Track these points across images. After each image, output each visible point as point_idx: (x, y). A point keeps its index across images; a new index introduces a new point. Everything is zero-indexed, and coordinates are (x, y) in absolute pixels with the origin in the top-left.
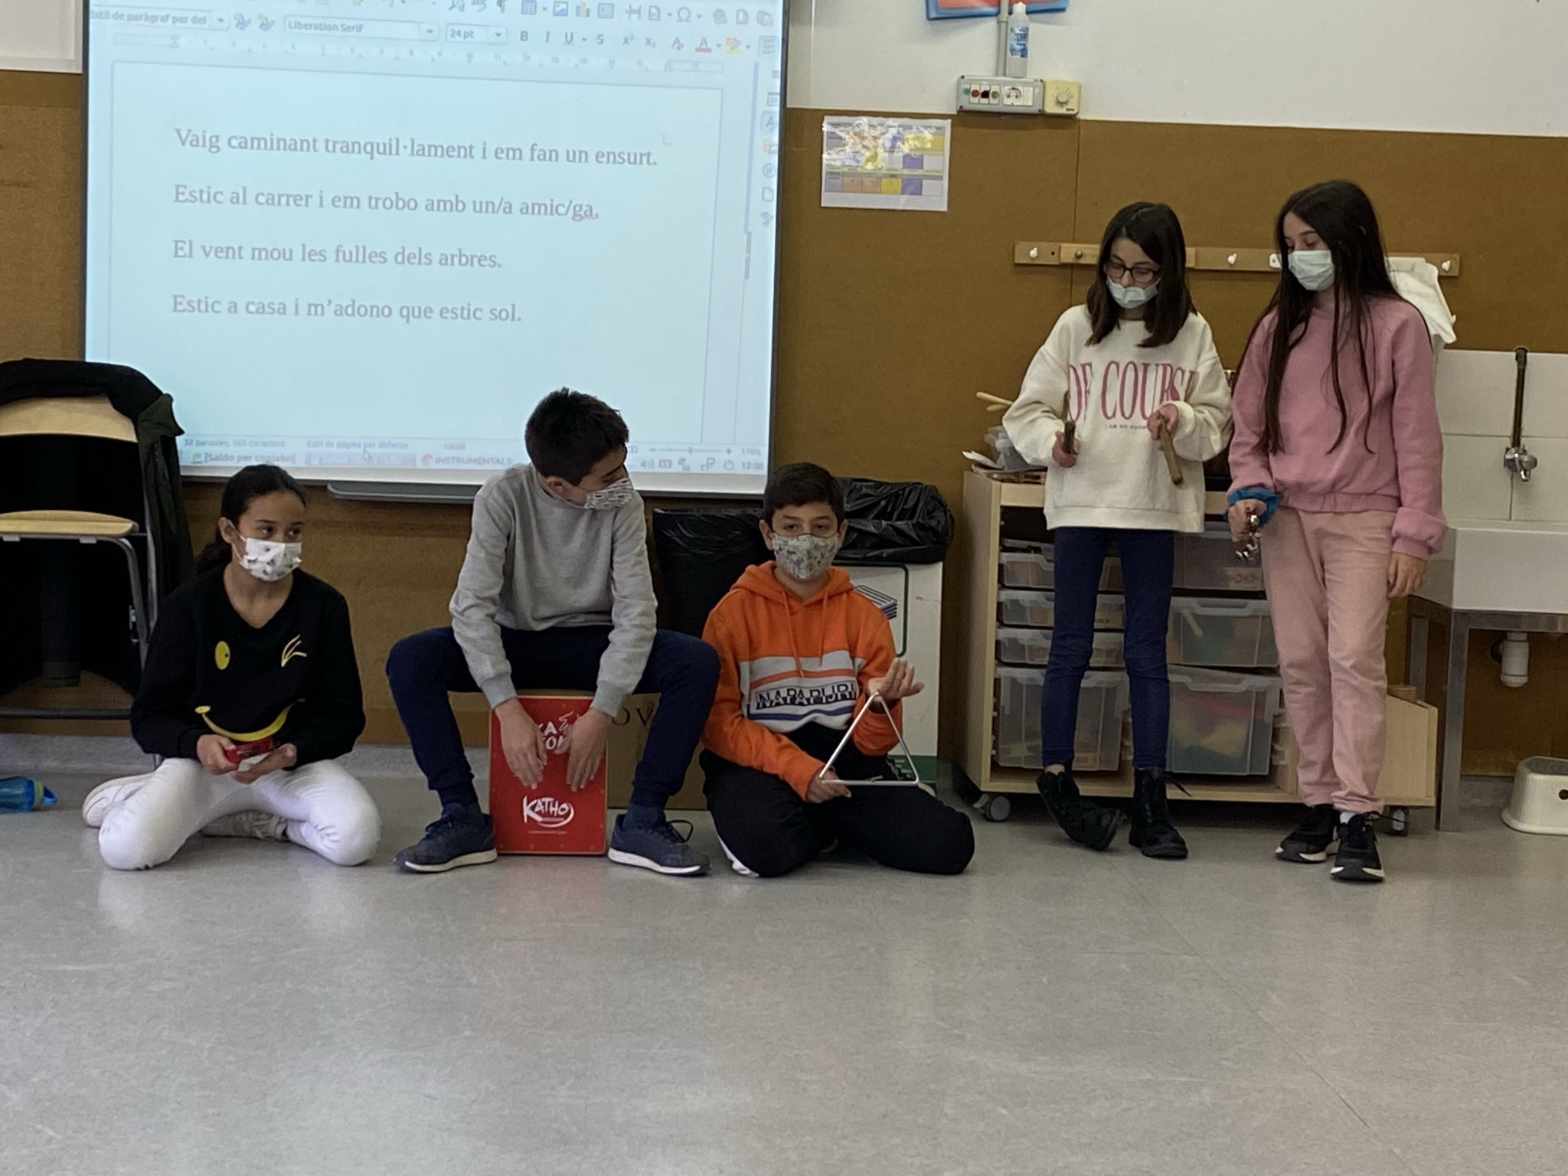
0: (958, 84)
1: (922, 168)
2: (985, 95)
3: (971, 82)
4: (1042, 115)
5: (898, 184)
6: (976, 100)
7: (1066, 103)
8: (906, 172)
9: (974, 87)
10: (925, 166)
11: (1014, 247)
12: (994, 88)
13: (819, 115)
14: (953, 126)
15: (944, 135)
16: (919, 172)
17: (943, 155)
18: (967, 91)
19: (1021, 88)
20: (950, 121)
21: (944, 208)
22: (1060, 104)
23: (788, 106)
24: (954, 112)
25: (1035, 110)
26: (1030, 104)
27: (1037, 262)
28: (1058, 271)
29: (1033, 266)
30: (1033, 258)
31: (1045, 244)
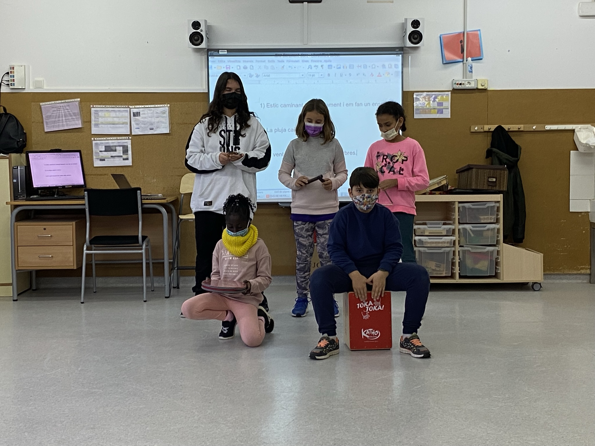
0: (452, 82)
1: (443, 106)
2: (461, 84)
3: (456, 81)
4: (477, 89)
5: (436, 111)
6: (458, 86)
7: (484, 85)
8: (438, 107)
9: (457, 82)
10: (444, 105)
11: (470, 127)
12: (463, 82)
13: (413, 93)
14: (451, 93)
15: (449, 96)
16: (442, 107)
17: (449, 102)
18: (455, 83)
19: (471, 82)
20: (450, 92)
21: (450, 117)
22: (482, 86)
23: (404, 90)
24: (451, 90)
25: (475, 88)
26: (474, 86)
27: (477, 131)
28: (484, 133)
29: (476, 132)
30: (476, 130)
31: (479, 126)
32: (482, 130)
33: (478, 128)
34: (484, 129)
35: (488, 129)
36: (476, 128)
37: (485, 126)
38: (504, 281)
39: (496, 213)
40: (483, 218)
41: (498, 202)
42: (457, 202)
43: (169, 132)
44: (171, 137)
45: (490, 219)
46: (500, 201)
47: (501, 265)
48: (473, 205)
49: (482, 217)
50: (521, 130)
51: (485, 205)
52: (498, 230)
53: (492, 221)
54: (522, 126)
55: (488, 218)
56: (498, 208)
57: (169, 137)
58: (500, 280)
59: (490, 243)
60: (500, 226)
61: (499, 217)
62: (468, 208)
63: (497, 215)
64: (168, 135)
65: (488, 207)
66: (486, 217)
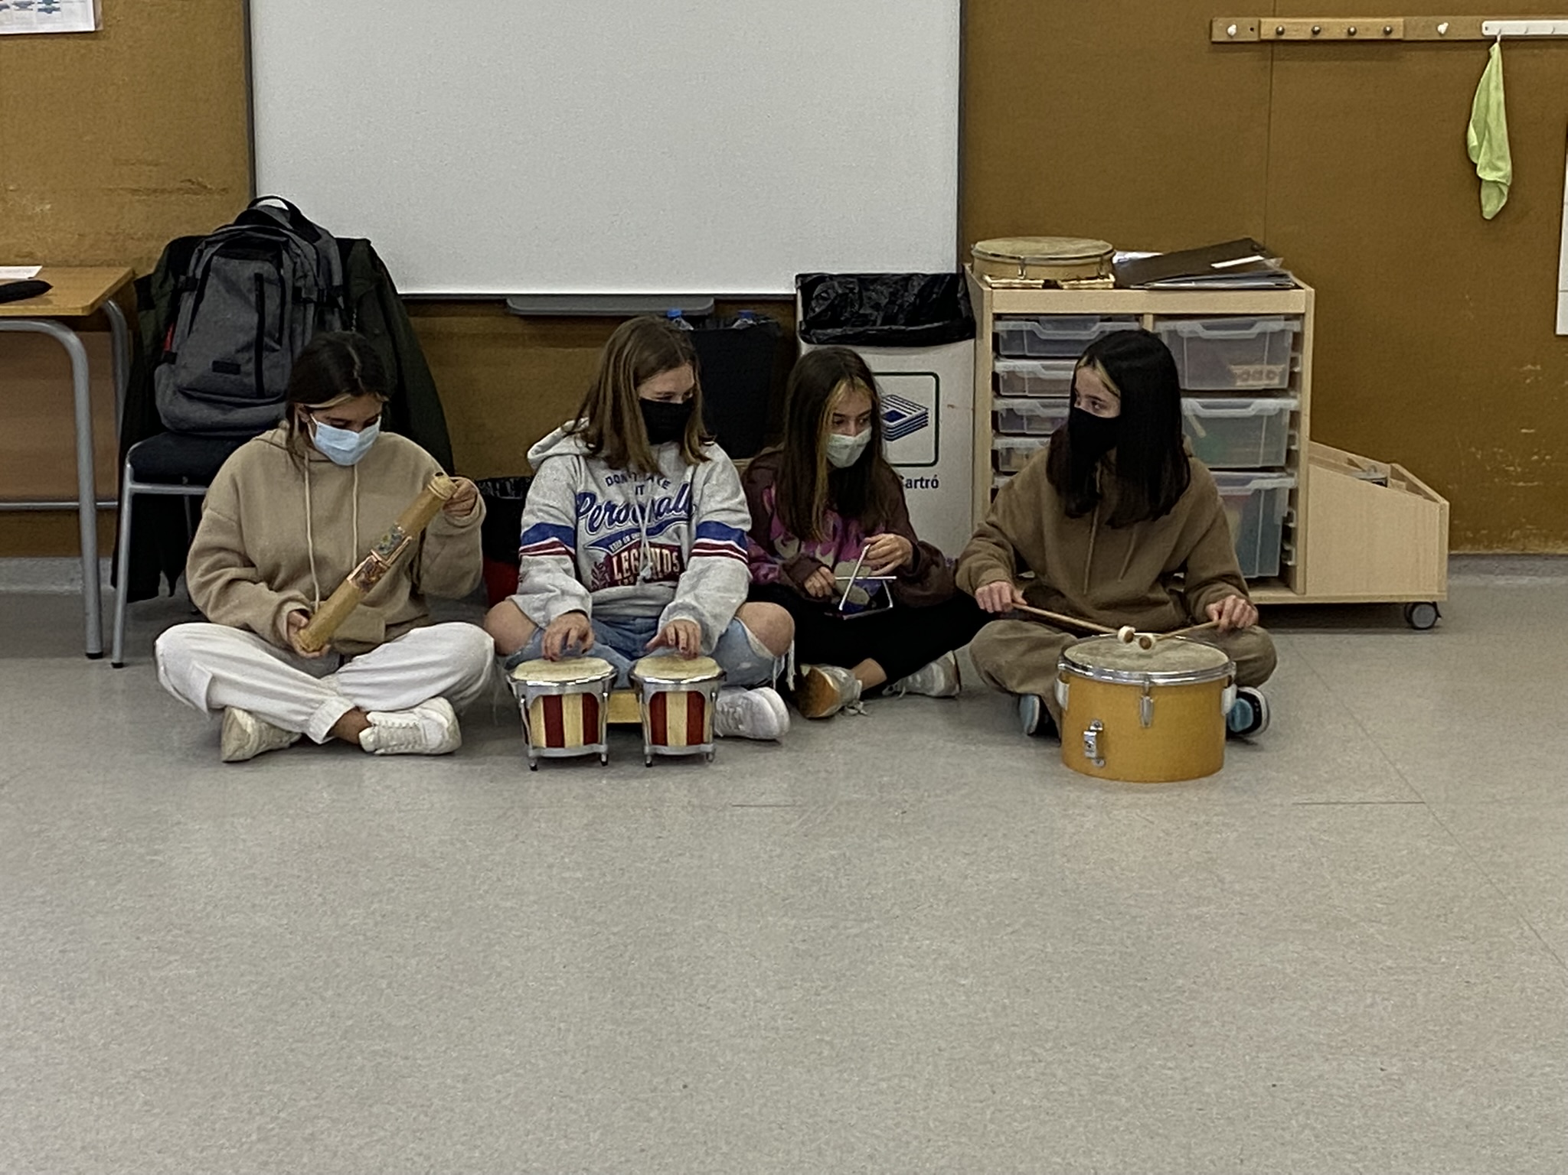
11: (1211, 23)
27: (1235, 40)
28: (1259, 47)
29: (1232, 44)
30: (1230, 36)
31: (1245, 20)
32: (1253, 37)
33: (1237, 29)
34: (1262, 32)
35: (1274, 31)
36: (1232, 30)
37: (1263, 20)
38: (1309, 598)
39: (1290, 354)
40: (1245, 376)
41: (1299, 317)
42: (1151, 317)
43: (92, 29)
44: (103, 43)
45: (1268, 377)
46: (1303, 315)
47: (1300, 542)
48: (1208, 328)
49: (1237, 370)
50: (1393, 36)
51: (1251, 325)
52: (1295, 415)
53: (1275, 383)
54: (1400, 20)
55: (1261, 373)
56: (1298, 337)
57: (93, 44)
58: (1291, 595)
59: (1263, 461)
60: (1301, 401)
61: (1297, 370)
62: (1190, 339)
63: (1294, 361)
64: (94, 39)
65: (1263, 334)
66: (1252, 369)
